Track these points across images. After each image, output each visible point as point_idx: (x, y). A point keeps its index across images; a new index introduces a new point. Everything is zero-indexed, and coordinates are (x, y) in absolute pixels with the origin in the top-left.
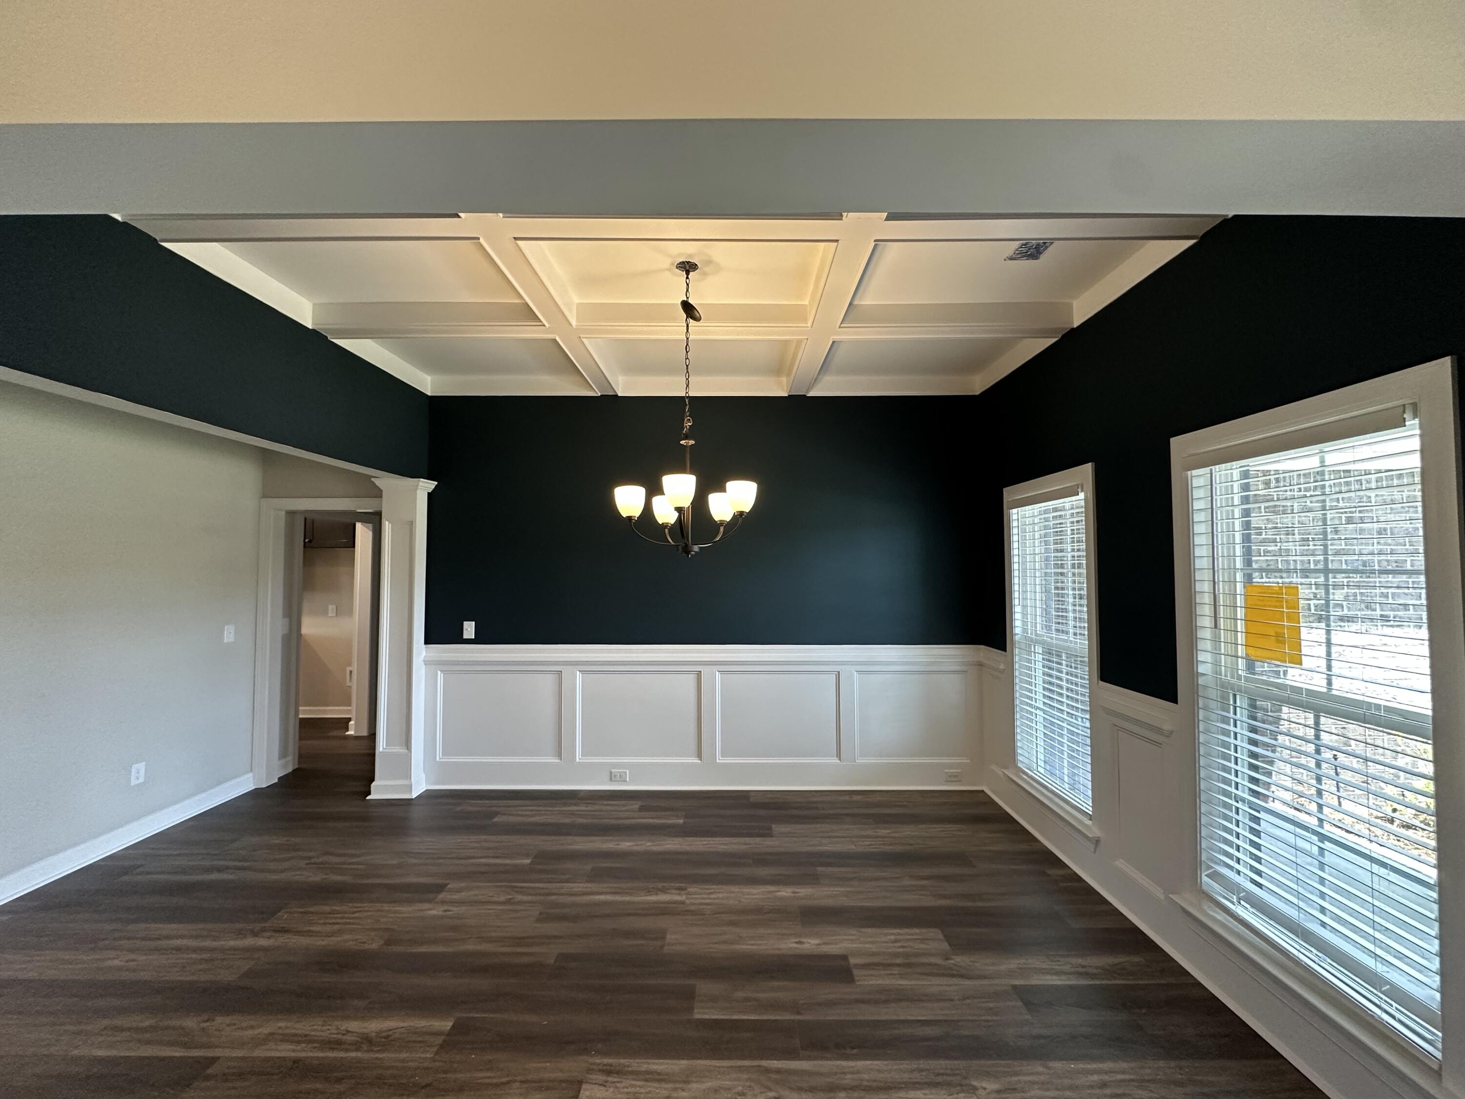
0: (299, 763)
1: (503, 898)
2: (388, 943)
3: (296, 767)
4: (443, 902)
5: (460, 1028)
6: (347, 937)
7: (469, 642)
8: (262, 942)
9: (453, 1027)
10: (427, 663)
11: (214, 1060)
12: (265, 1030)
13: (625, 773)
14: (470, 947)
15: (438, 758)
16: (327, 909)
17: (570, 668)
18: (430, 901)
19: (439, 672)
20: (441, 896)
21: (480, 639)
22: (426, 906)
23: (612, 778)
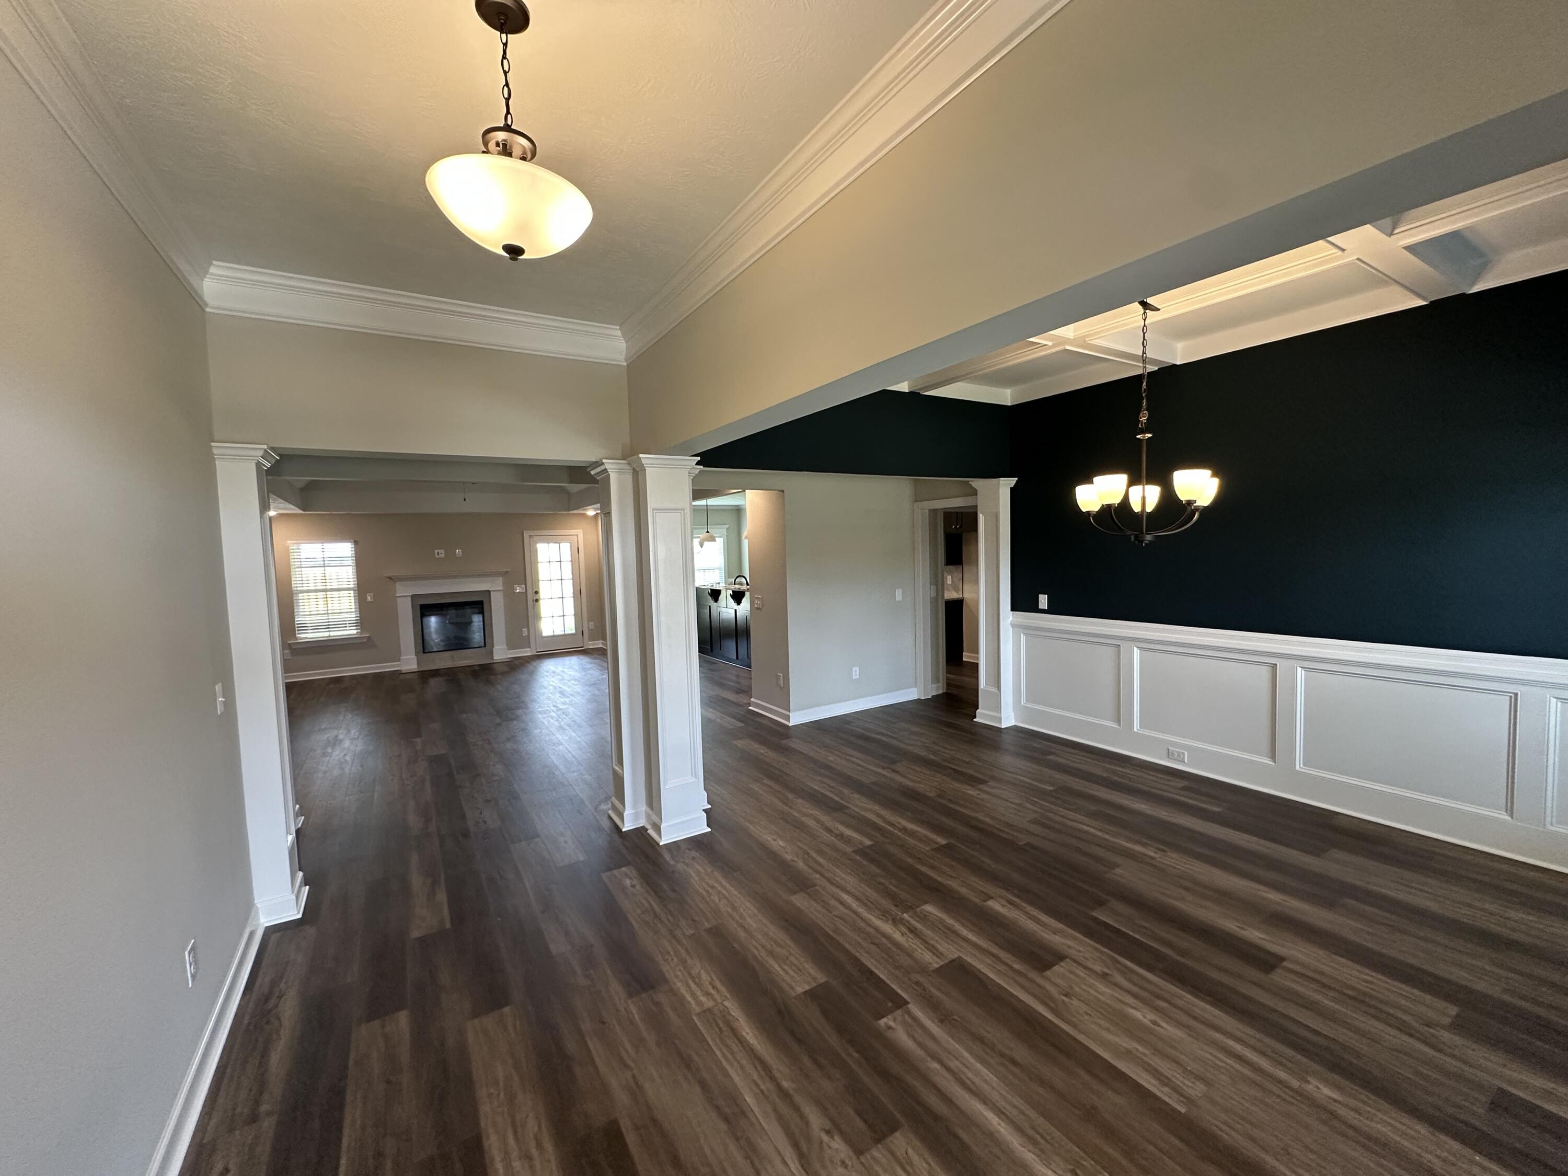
0: (947, 689)
1: (1016, 801)
2: (939, 796)
3: (945, 691)
4: (980, 790)
5: (948, 846)
6: (922, 786)
7: (1043, 611)
8: (885, 773)
9: (945, 844)
10: (1013, 625)
11: (848, 808)
12: (869, 806)
13: (1184, 754)
14: (980, 816)
15: (1022, 703)
16: (919, 769)
17: (1128, 644)
18: (972, 786)
19: (1022, 634)
20: (981, 786)
21: (1051, 610)
22: (968, 787)
23: (1169, 755)
